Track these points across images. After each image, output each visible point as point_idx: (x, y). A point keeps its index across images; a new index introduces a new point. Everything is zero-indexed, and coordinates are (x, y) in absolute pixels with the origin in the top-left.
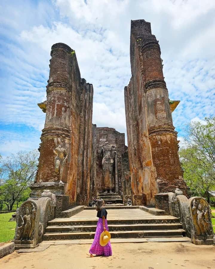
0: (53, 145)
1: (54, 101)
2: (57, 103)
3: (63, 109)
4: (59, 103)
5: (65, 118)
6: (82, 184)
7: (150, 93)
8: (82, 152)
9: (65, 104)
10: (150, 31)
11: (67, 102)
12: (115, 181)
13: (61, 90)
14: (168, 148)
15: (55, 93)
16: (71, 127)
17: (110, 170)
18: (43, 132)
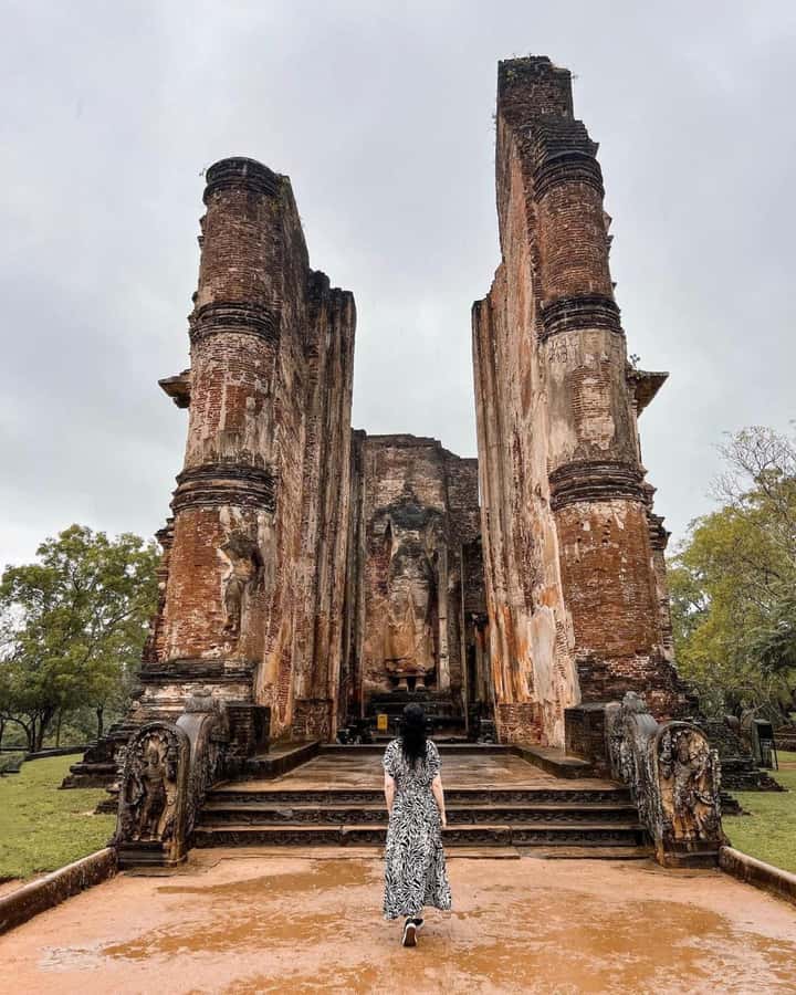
0: (216, 533)
1: (218, 373)
2: (228, 381)
3: (250, 402)
4: (236, 383)
5: (256, 435)
6: (314, 662)
7: (559, 345)
8: (314, 546)
9: (257, 384)
10: (568, 106)
11: (262, 376)
12: (437, 646)
13: (240, 335)
14: (616, 546)
15: (220, 345)
16: (277, 465)
17: (420, 605)
18: (180, 484)
